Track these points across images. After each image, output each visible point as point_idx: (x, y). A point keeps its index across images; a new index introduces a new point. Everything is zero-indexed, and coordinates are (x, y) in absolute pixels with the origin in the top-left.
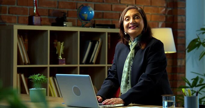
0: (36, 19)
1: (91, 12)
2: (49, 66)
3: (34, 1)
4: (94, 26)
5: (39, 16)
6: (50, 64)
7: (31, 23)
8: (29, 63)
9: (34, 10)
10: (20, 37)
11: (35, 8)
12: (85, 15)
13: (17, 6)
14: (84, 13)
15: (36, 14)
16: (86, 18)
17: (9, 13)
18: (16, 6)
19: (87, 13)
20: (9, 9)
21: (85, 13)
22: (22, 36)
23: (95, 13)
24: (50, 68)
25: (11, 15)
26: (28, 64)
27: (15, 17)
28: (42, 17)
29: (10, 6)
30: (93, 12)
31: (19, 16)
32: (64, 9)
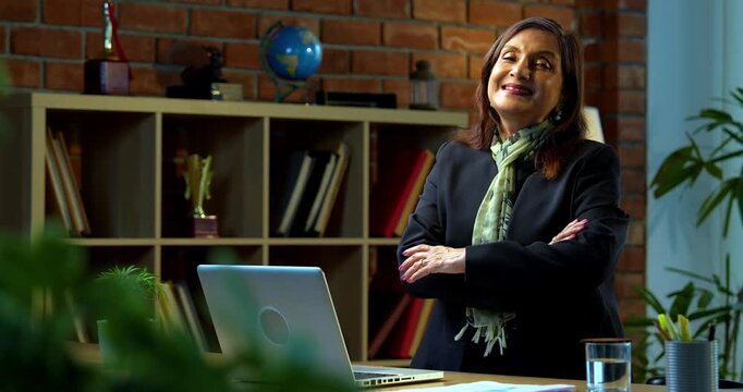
0: (109, 73)
1: (309, 50)
2: (158, 242)
3: (106, 6)
4: (320, 99)
5: (123, 60)
6: (165, 235)
7: (93, 86)
8: (89, 231)
9: (104, 38)
10: (55, 137)
11: (110, 28)
12: (290, 57)
13: (44, 26)
14: (284, 52)
15: (112, 54)
16: (291, 71)
17: (13, 51)
18: (37, 24)
19: (297, 51)
20: (14, 34)
21: (289, 50)
22: (61, 134)
23: (325, 52)
24: (165, 249)
25: (20, 57)
26: (84, 235)
27: (36, 66)
28: (135, 66)
29: (17, 25)
30: (318, 48)
31: (49, 60)
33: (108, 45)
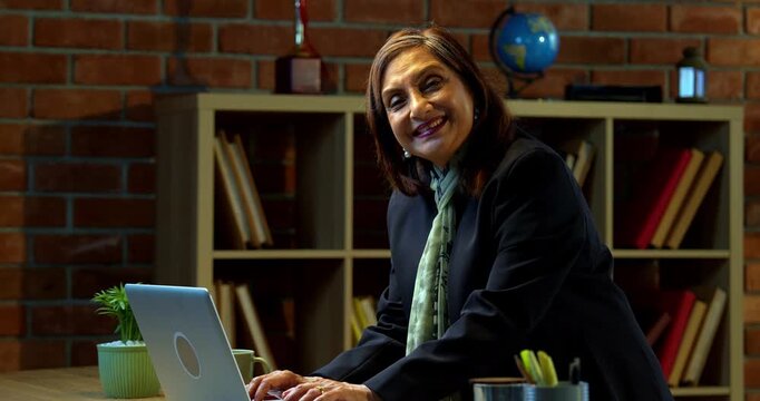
1: (542, 39)
2: (348, 253)
3: (298, 4)
5: (316, 56)
6: (357, 245)
7: (284, 85)
8: (271, 242)
9: (295, 33)
11: (300, 28)
12: (519, 49)
13: (256, 23)
14: (514, 42)
15: (303, 50)
16: (520, 63)
17: (220, 49)
18: (248, 20)
19: (528, 41)
20: (222, 32)
21: (519, 40)
22: (238, 138)
23: (562, 41)
24: (356, 262)
25: (230, 56)
26: (265, 247)
29: (225, 22)
30: (553, 38)
31: (262, 58)
32: (457, 26)
33: (299, 39)
